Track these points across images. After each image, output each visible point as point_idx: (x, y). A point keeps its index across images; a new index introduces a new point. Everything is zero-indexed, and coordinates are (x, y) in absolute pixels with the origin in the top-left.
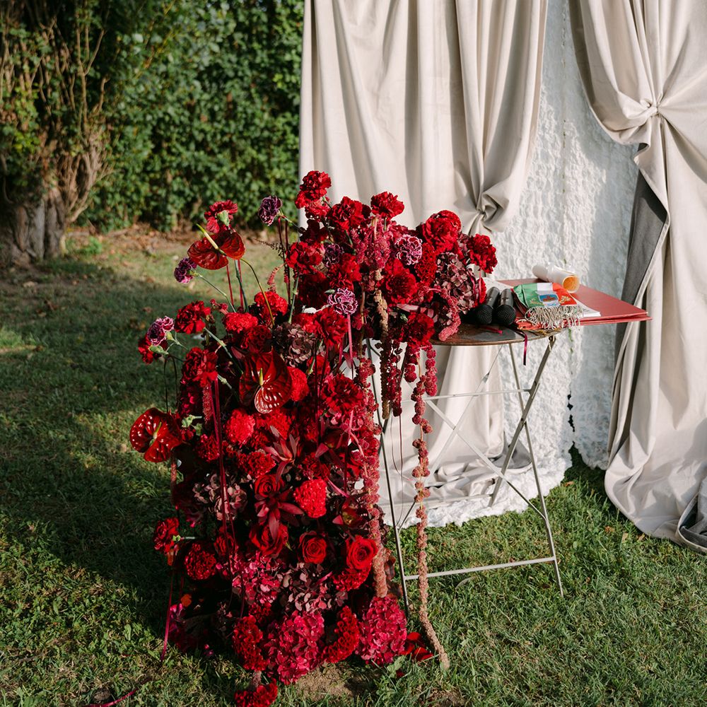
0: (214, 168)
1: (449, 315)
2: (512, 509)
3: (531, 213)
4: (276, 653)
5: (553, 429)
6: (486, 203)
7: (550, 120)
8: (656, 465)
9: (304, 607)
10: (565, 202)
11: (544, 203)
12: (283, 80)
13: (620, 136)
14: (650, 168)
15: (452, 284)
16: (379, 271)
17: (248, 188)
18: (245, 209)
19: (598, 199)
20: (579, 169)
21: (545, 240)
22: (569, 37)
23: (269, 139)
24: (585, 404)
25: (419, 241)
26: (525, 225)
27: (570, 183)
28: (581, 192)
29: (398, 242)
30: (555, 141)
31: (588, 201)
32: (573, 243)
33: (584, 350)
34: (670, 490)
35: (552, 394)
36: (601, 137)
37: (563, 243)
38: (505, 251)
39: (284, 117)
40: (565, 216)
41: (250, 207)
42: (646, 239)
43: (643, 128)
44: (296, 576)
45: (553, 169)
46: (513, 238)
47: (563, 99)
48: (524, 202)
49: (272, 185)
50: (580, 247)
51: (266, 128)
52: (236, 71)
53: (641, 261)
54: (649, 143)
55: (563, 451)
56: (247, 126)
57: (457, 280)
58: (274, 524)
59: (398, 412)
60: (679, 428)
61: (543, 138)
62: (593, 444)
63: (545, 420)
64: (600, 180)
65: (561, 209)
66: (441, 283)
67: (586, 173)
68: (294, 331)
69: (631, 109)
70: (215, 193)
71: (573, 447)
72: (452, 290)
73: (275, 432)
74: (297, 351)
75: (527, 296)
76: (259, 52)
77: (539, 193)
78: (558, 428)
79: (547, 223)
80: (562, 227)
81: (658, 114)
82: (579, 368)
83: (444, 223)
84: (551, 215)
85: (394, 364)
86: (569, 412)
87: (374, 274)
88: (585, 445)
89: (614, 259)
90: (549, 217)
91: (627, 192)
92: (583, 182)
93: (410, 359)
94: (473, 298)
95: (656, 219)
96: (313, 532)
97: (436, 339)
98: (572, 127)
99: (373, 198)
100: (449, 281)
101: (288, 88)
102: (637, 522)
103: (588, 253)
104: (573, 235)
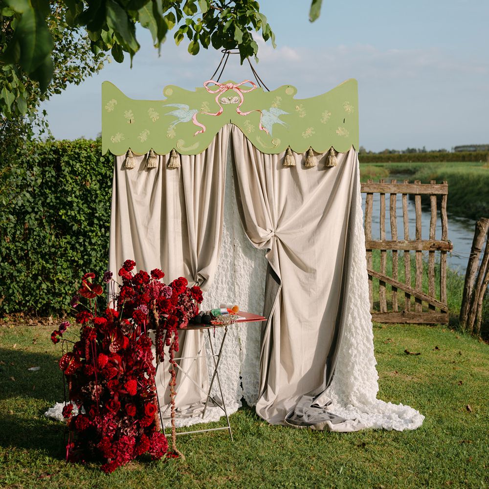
0: (15, 274)
1: (183, 319)
2: (212, 421)
3: (220, 283)
4: (117, 451)
5: (233, 389)
6: (199, 277)
7: (228, 238)
8: (279, 400)
9: (127, 434)
10: (235, 277)
11: (226, 278)
12: (66, 214)
13: (259, 246)
14: (272, 260)
15: (185, 306)
16: (155, 301)
17: (39, 287)
18: (36, 302)
19: (251, 275)
20: (242, 261)
21: (227, 295)
22: (235, 201)
23: (55, 253)
24: (248, 376)
25: (171, 288)
26: (217, 288)
27: (237, 268)
28: (243, 272)
29: (162, 289)
30: (230, 248)
31: (246, 276)
32: (240, 296)
33: (247, 349)
34: (284, 407)
35: (232, 372)
36: (251, 246)
37: (235, 297)
38: (208, 301)
39: (66, 238)
40: (236, 284)
41: (40, 300)
42: (272, 293)
43: (269, 241)
44: (124, 422)
45: (230, 261)
46: (211, 294)
47: (233, 229)
48: (216, 277)
49: (56, 285)
50: (243, 298)
51: (53, 246)
52: (33, 208)
53: (270, 303)
54: (271, 249)
55: (238, 400)
56: (39, 245)
57: (187, 304)
58: (116, 398)
59: (162, 360)
60: (291, 383)
61: (225, 247)
62: (252, 396)
63: (229, 385)
64: (251, 267)
65: (233, 280)
66: (180, 306)
67: (245, 263)
68: (122, 323)
69: (262, 233)
70: (15, 291)
71: (243, 398)
72: (184, 309)
73: (117, 362)
74: (124, 330)
75: (216, 313)
76: (50, 195)
77: (224, 273)
78: (235, 388)
79: (228, 287)
80: (235, 289)
81: (275, 236)
82: (244, 357)
83: (181, 281)
84: (229, 283)
85: (161, 340)
86: (241, 381)
87: (153, 302)
88: (248, 396)
89: (259, 304)
90: (228, 284)
91: (264, 272)
92: (244, 267)
93: (168, 336)
94: (193, 312)
95: (276, 283)
96: (130, 404)
97: (178, 327)
98: (237, 242)
99: (151, 271)
100: (183, 305)
101: (69, 219)
102: (268, 421)
103: (247, 301)
104: (240, 292)
